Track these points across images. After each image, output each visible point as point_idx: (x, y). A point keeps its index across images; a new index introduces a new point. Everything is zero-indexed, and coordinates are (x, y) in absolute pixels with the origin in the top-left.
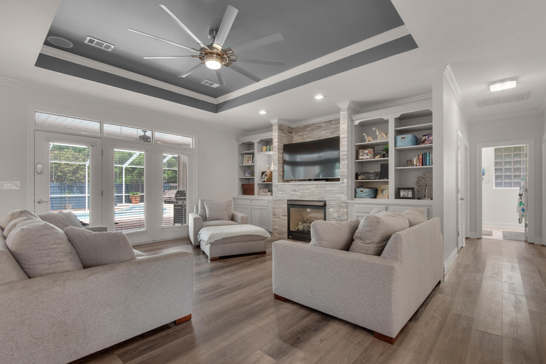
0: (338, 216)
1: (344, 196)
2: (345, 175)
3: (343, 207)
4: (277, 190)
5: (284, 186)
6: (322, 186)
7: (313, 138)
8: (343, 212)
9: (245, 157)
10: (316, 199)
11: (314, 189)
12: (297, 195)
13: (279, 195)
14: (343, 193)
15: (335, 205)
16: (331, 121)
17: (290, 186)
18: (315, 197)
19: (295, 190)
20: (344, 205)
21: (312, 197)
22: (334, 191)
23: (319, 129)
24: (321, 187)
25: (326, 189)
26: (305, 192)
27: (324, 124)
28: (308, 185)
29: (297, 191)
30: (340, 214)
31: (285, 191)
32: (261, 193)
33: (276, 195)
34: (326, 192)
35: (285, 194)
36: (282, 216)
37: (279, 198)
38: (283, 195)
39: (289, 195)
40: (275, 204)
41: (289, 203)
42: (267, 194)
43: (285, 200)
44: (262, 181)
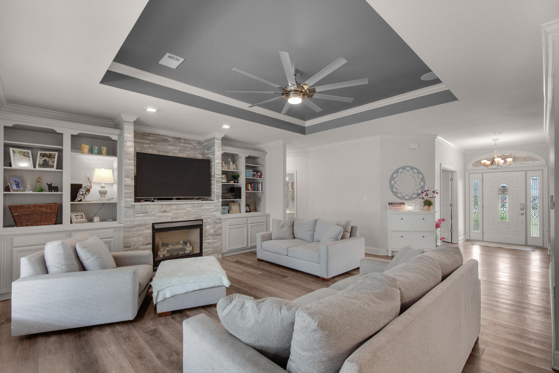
0: (214, 232)
1: (219, 213)
2: (220, 195)
3: (218, 223)
4: (134, 212)
5: (147, 206)
6: (199, 205)
7: (157, 151)
8: (219, 227)
9: (14, 152)
10: (193, 218)
11: (190, 209)
12: (167, 216)
13: (136, 218)
14: (219, 210)
15: (211, 222)
16: (180, 139)
17: (158, 206)
18: (191, 217)
19: (165, 211)
20: (219, 221)
21: (188, 217)
22: (211, 210)
23: (165, 142)
24: (197, 206)
25: (203, 208)
26: (179, 213)
27: (171, 139)
28: (182, 205)
29: (167, 212)
30: (216, 230)
31: (148, 213)
32: (74, 220)
33: (132, 219)
34: (203, 210)
35: (148, 216)
36: (143, 245)
37: (136, 223)
38: (145, 218)
39: (156, 218)
40: (128, 232)
41: (157, 227)
42: (87, 221)
43: (148, 224)
44: (79, 199)
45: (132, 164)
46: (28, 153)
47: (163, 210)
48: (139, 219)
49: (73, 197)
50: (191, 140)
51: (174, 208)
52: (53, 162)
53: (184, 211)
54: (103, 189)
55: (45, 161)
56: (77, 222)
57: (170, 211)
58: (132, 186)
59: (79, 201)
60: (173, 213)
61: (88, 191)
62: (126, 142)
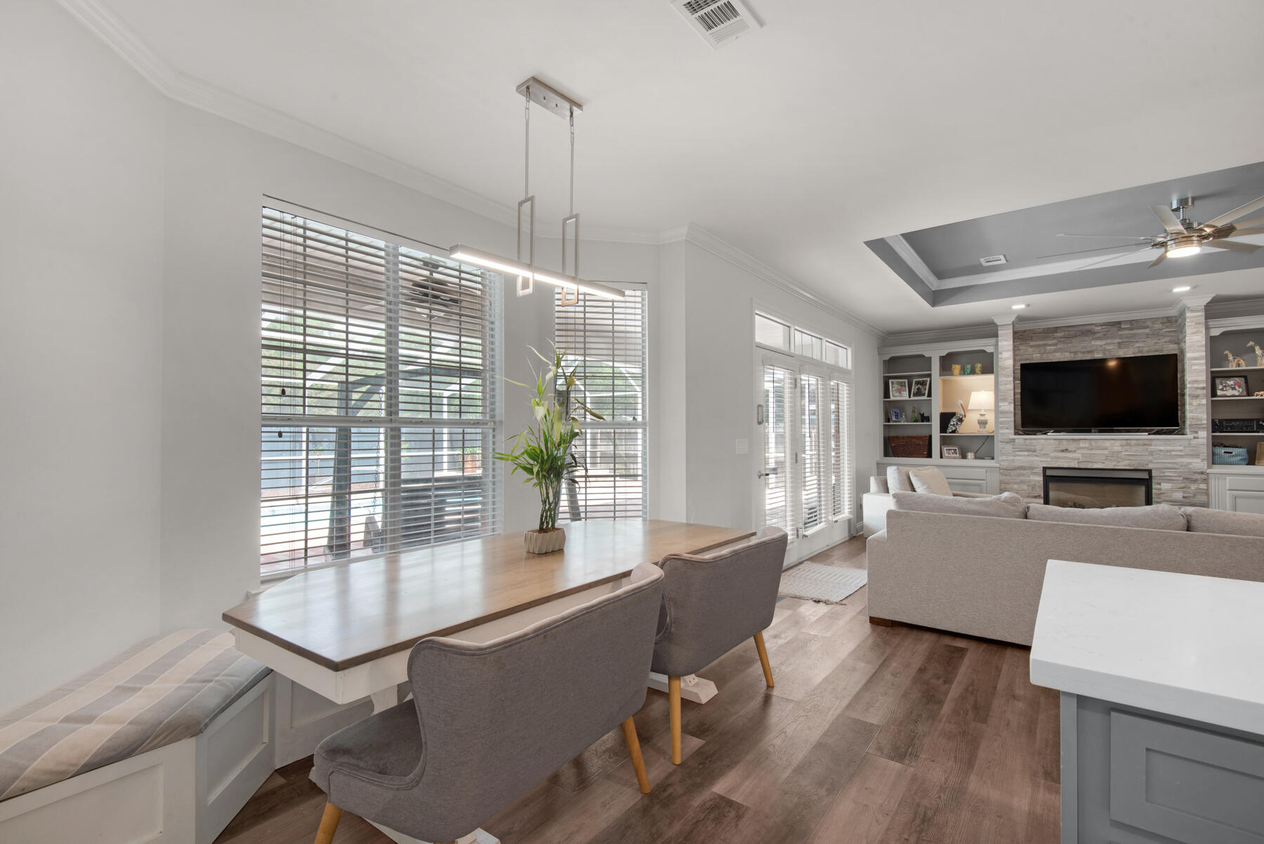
0: (1184, 497)
1: (1199, 460)
2: (1202, 424)
3: (1197, 481)
4: (1013, 448)
6: (1141, 442)
7: (1070, 352)
8: (1199, 489)
9: (892, 383)
10: (1126, 466)
11: (1120, 449)
12: (1071, 458)
13: (1017, 458)
14: (1198, 455)
15: (1175, 477)
16: (1119, 323)
17: (1053, 441)
18: (1121, 463)
19: (1067, 450)
20: (1198, 477)
21: (1115, 463)
22: (1173, 453)
23: (1086, 336)
24: (1138, 445)
25: (1152, 448)
26: (1094, 454)
27: (1099, 328)
28: (1101, 441)
29: (1070, 451)
30: (1189, 493)
31: (1036, 451)
32: (945, 454)
33: (1010, 458)
34: (1151, 453)
35: (1036, 456)
36: (1028, 497)
37: (1017, 464)
38: (1030, 458)
39: (1049, 459)
40: (1006, 475)
41: (1049, 473)
42: (961, 457)
43: (1036, 468)
44: (950, 431)
45: (1010, 381)
46: (905, 382)
47: (1063, 448)
48: (1022, 459)
49: (943, 428)
50: (1145, 320)
51: (1084, 445)
52: (925, 389)
53: (1106, 452)
54: (983, 418)
55: (918, 389)
56: (947, 458)
57: (1075, 451)
58: (1011, 412)
59: (950, 433)
60: (1082, 454)
61: (961, 420)
62: (1001, 353)
